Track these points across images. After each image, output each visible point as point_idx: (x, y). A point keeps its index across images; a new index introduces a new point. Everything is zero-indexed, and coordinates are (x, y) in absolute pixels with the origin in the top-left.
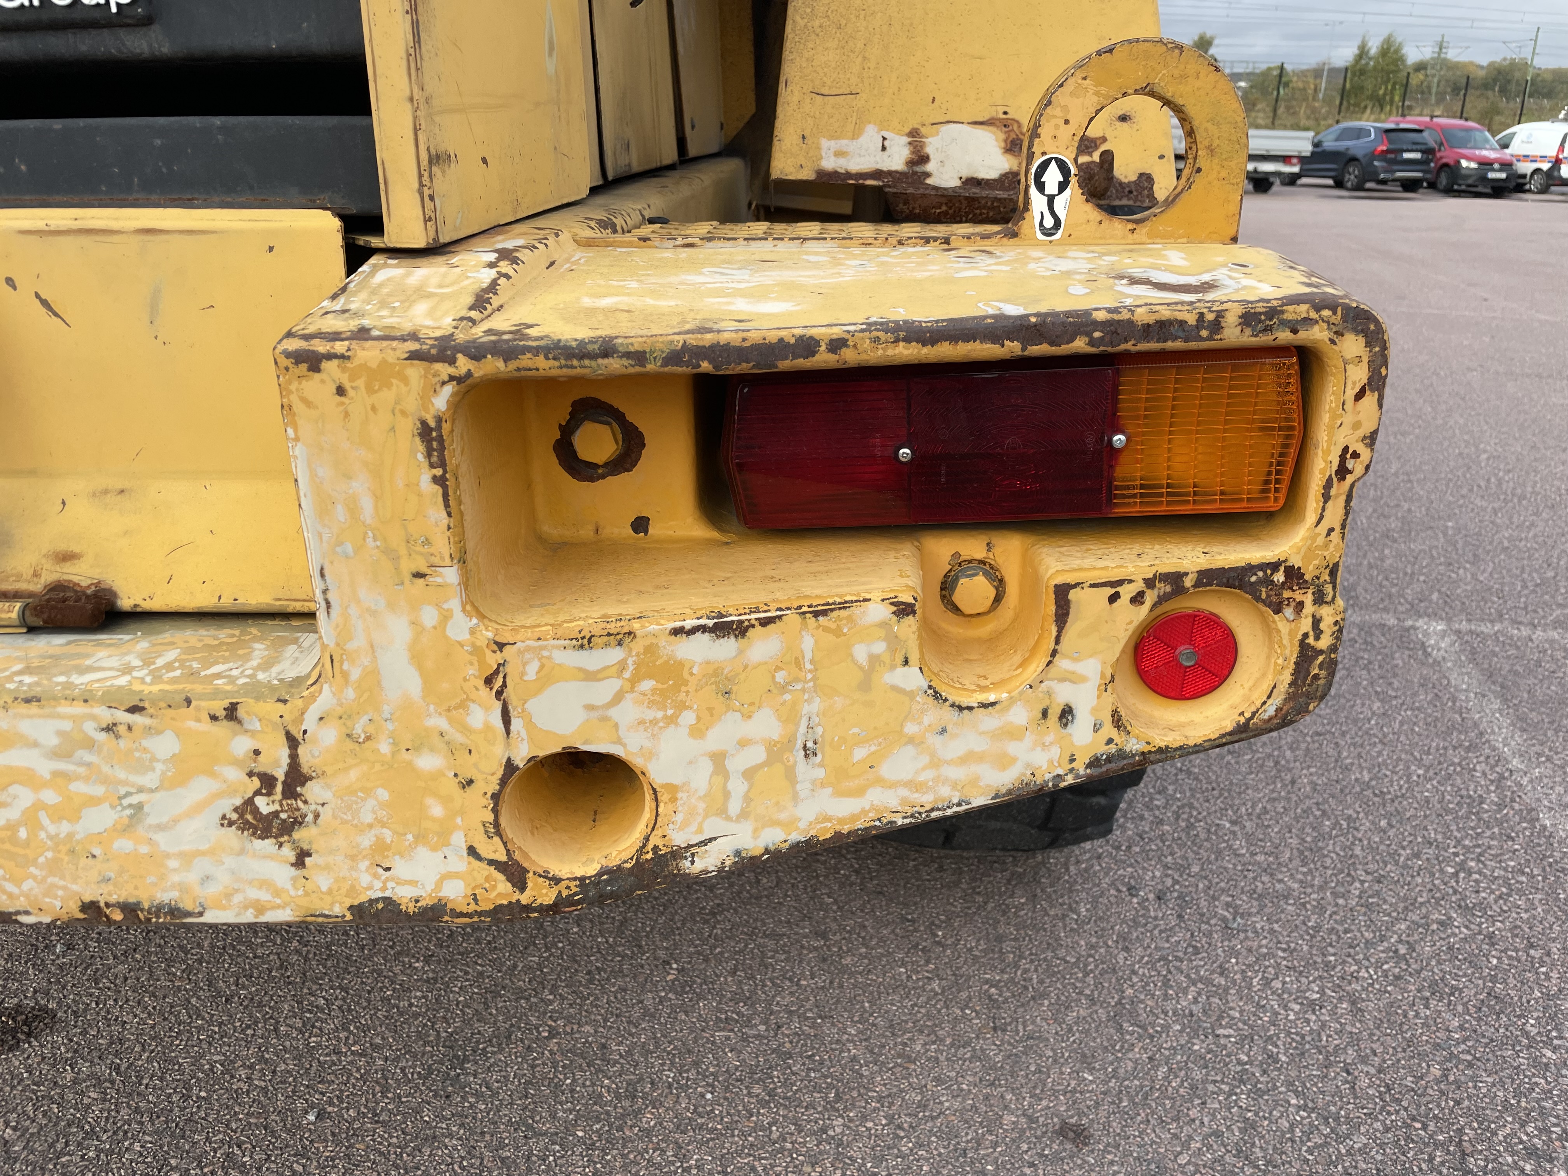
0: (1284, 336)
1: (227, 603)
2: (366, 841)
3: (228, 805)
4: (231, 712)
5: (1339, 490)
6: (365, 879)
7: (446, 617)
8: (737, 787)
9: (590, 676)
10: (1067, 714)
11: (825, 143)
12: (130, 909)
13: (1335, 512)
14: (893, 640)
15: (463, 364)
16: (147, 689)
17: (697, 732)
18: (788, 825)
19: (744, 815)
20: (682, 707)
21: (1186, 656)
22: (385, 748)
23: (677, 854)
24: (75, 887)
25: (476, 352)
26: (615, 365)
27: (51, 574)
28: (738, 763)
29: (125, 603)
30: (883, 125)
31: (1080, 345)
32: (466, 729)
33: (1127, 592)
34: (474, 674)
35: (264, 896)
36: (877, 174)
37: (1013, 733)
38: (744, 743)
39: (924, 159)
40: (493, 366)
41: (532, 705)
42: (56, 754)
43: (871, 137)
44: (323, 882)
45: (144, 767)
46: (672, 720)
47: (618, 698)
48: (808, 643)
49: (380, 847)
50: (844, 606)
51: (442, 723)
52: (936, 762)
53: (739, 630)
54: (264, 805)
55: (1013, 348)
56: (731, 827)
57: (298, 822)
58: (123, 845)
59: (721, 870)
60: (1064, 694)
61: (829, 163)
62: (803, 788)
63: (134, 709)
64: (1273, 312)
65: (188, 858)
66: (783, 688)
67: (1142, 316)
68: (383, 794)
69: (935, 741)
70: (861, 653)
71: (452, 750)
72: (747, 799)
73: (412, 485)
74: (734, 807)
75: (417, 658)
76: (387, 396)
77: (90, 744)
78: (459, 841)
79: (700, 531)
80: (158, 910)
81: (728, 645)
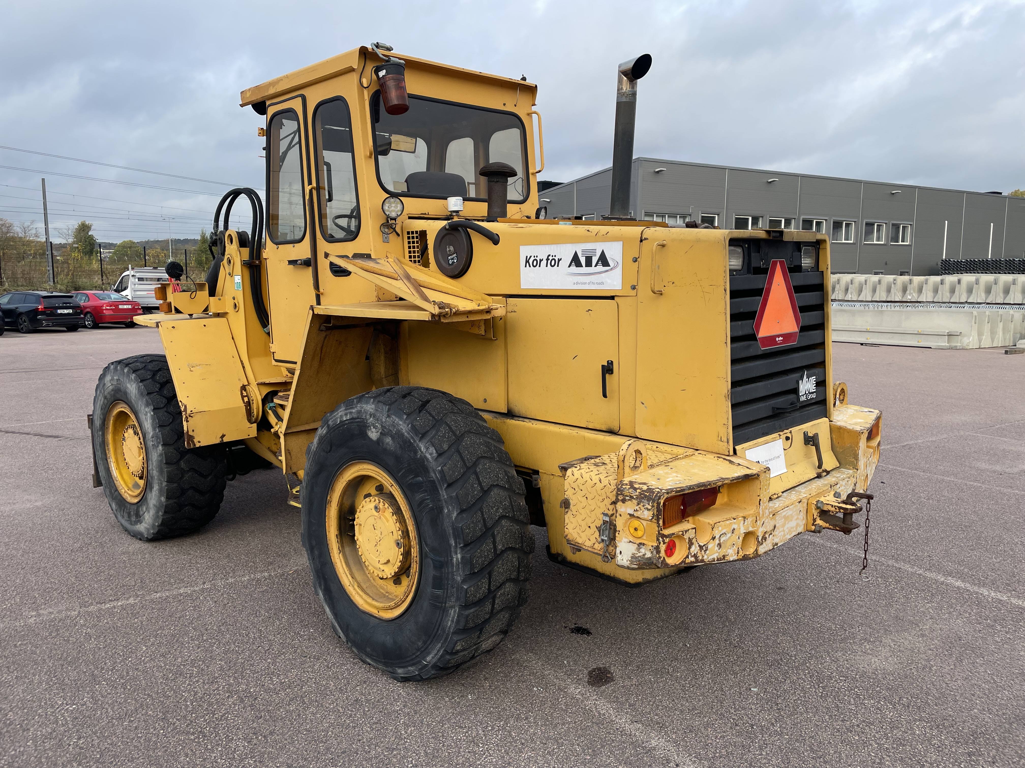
29: (828, 471)
73: (865, 444)
75: (863, 465)
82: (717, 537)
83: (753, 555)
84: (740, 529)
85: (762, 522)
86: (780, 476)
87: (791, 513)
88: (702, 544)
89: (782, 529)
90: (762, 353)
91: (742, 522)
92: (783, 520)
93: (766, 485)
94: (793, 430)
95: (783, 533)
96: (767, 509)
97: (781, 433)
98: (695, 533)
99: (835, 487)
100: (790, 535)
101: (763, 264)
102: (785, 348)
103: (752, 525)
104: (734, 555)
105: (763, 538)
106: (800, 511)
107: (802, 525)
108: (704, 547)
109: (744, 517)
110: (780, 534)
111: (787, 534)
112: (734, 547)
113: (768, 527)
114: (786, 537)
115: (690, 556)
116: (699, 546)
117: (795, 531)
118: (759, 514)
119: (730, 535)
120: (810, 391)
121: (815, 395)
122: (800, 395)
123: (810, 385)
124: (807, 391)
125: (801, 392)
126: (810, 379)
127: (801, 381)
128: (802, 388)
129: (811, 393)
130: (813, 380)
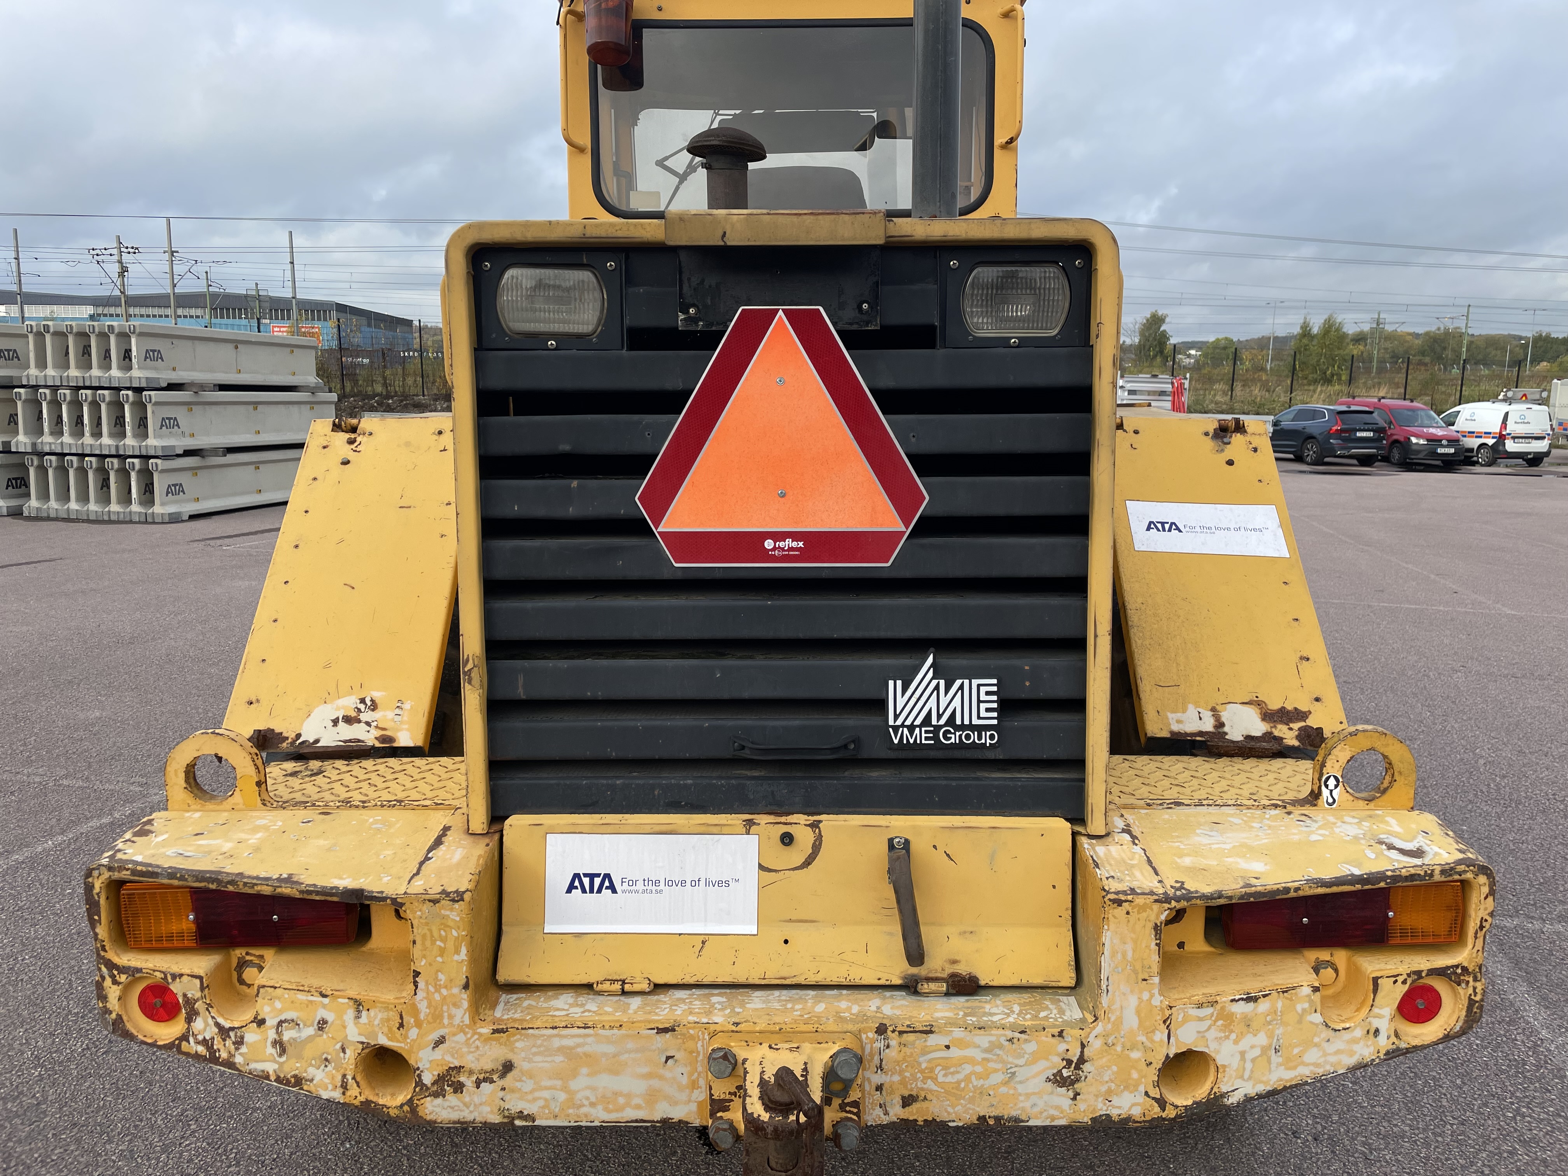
1: (1024, 983)
2: (1104, 1089)
3: (1050, 1073)
4: (1061, 1034)
5: (1481, 934)
7: (1152, 996)
8: (1249, 1065)
9: (1201, 1019)
10: (1377, 1032)
11: (1170, 715)
12: (998, 1119)
13: (1479, 943)
14: (1311, 1002)
15: (1173, 903)
16: (1027, 1023)
17: (1236, 1042)
18: (1267, 1082)
19: (1250, 1078)
20: (1232, 1031)
21: (1421, 1004)
22: (1119, 1048)
23: (1223, 1095)
24: (978, 1109)
25: (1177, 900)
26: (1222, 901)
27: (949, 970)
28: (1250, 1056)
29: (982, 983)
30: (1197, 705)
31: (1382, 885)
32: (1152, 1041)
33: (1400, 979)
34: (1159, 1018)
35: (1056, 1113)
36: (1201, 734)
37: (1355, 1041)
38: (1252, 1047)
39: (1222, 725)
41: (1179, 1032)
42: (986, 1051)
43: (1192, 711)
44: (1082, 1105)
45: (1020, 1056)
46: (1227, 1037)
47: (1208, 1028)
48: (1279, 1005)
49: (1109, 1092)
50: (1294, 988)
51: (1144, 1039)
52: (1325, 1054)
53: (1256, 999)
54: (1065, 1073)
55: (1358, 887)
56: (1244, 1084)
57: (1078, 1080)
58: (1003, 1089)
59: (1238, 1103)
60: (1376, 1023)
61: (1176, 728)
62: (1273, 1066)
63: (1022, 1032)
65: (1028, 1096)
66: (1269, 1023)
68: (1115, 1068)
69: (1326, 1045)
70: (1299, 1008)
71: (1145, 1049)
72: (1252, 1071)
73: (1148, 947)
74: (1247, 1075)
75: (1138, 1012)
76: (1144, 915)
77: (1001, 1047)
78: (1142, 1089)
79: (1207, 948)
80: (1010, 1119)
81: (1251, 1005)
82: (271, 1022)
83: (396, 1112)
84: (345, 1027)
85: (435, 1036)
86: (705, 940)
87: (610, 1049)
88: (227, 1024)
89: (559, 1083)
90: (679, 575)
91: (351, 1013)
92: (559, 1059)
93: (444, 940)
94: (830, 822)
95: (562, 1096)
96: (455, 1005)
97: (763, 819)
98: (202, 989)
99: (911, 1037)
100: (610, 1111)
101: (690, 320)
102: (824, 575)
103: (385, 1030)
104: (330, 1087)
105: (440, 1080)
106: (668, 1058)
107: (690, 1101)
108: (232, 1034)
109: (356, 1001)
110: (546, 1094)
111: (593, 1105)
112: (329, 1068)
113: (470, 1057)
114: (584, 1110)
115: (191, 1039)
116: (217, 1024)
117: (638, 1107)
118: (415, 1012)
119: (311, 1031)
120: (958, 722)
121: (992, 737)
122: (891, 722)
123: (957, 702)
124: (939, 716)
125: (896, 717)
126: (958, 683)
127: (899, 683)
128: (900, 703)
129: (962, 727)
130: (983, 690)
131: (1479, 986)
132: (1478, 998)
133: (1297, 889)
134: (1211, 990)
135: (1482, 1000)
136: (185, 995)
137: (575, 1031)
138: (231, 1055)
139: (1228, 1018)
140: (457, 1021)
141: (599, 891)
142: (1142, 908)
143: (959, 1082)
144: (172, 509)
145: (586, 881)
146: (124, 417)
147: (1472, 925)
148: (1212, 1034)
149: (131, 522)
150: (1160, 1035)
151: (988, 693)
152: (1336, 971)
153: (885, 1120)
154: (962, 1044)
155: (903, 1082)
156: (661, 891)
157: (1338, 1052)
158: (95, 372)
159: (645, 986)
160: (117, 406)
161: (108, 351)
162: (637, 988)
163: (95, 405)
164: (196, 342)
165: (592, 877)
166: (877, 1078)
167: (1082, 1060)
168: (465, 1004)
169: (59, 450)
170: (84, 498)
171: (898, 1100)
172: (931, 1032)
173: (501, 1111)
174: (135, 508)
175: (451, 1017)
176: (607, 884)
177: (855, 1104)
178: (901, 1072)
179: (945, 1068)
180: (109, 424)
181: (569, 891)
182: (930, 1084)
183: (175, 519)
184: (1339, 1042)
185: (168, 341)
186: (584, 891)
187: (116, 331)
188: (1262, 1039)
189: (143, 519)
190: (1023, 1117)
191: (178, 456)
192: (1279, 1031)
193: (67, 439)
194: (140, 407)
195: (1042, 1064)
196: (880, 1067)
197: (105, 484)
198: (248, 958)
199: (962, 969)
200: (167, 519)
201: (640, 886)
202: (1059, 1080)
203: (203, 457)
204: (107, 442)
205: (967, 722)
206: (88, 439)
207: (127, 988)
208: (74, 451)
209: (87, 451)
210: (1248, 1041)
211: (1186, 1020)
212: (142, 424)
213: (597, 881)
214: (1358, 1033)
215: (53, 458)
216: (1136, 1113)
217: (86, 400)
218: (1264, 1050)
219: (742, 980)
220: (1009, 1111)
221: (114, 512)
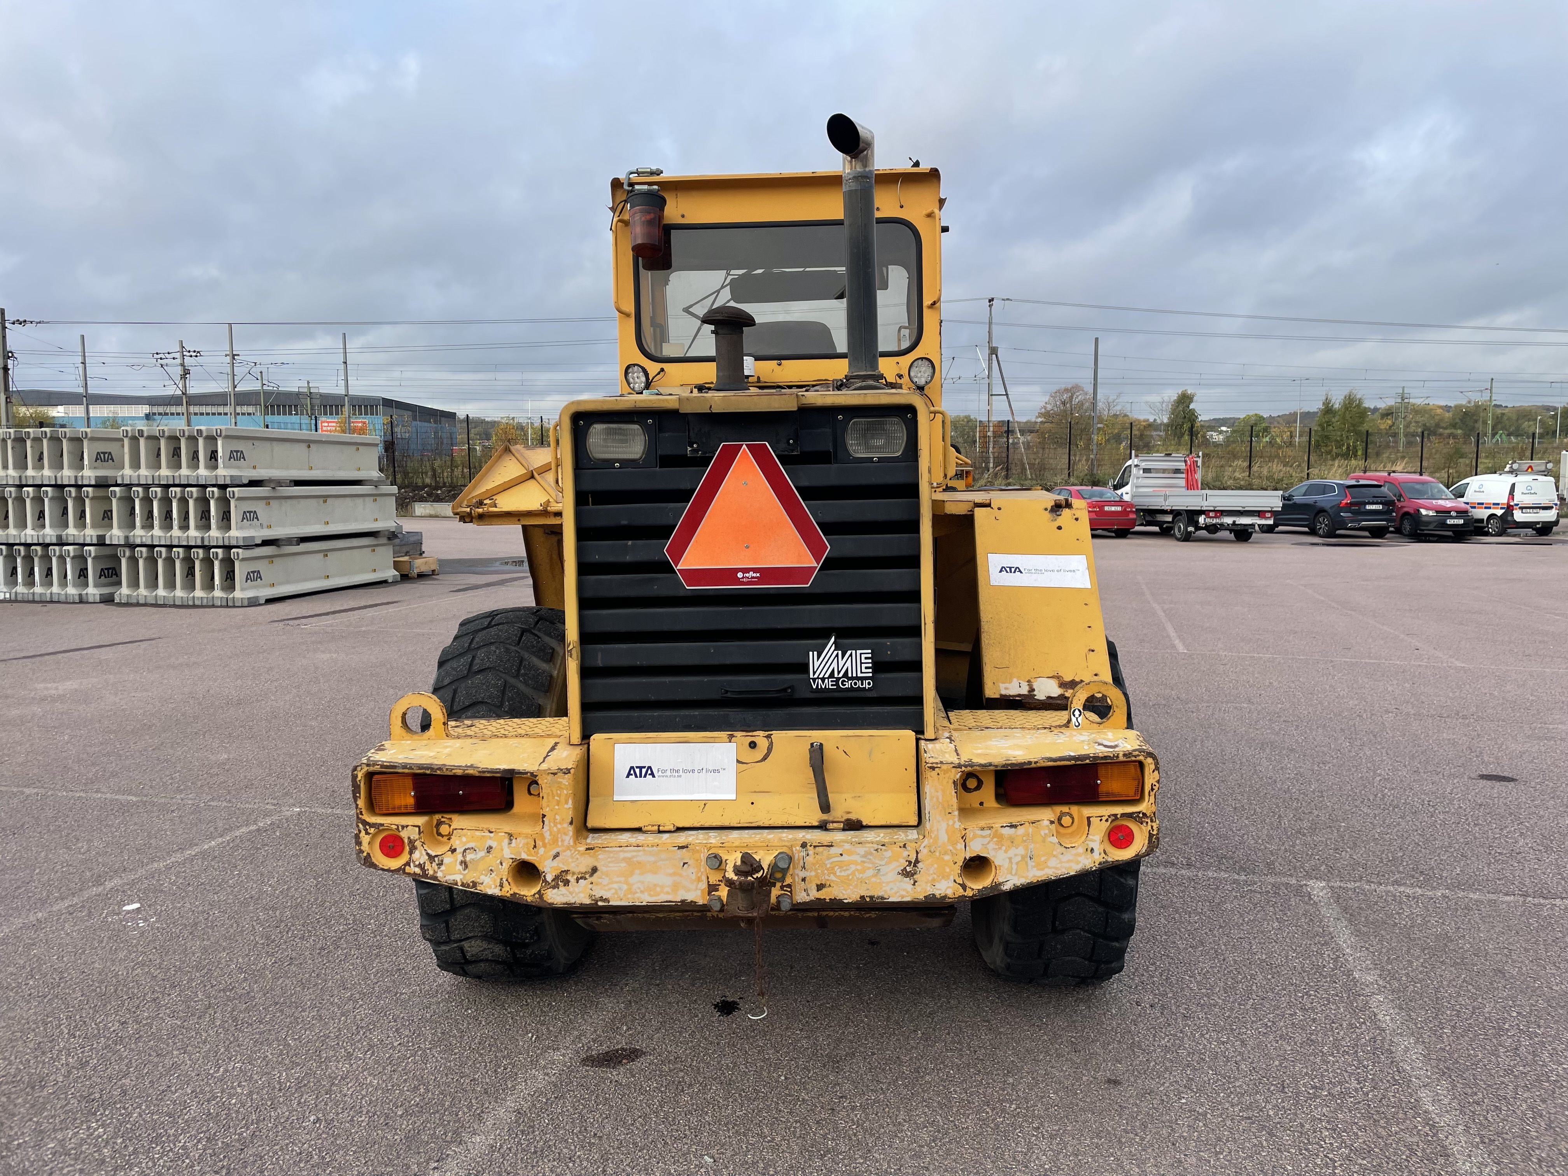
0: (1134, 759)
1: (888, 823)
2: (930, 878)
3: (899, 869)
4: (904, 846)
5: (1152, 794)
6: (928, 888)
7: (954, 823)
8: (1014, 866)
9: (984, 837)
10: (1092, 850)
11: (1001, 685)
12: (871, 897)
13: (1152, 799)
14: (1050, 829)
15: (963, 768)
17: (1006, 852)
18: (1026, 877)
19: (1016, 874)
20: (1003, 845)
21: (1121, 836)
22: (937, 854)
23: (1000, 884)
24: (860, 892)
25: (966, 766)
27: (846, 817)
28: (1015, 860)
29: (864, 824)
30: (1019, 678)
31: (1088, 761)
32: (956, 849)
33: (1104, 819)
34: (959, 836)
35: (904, 893)
36: (1019, 695)
37: (1079, 855)
38: (1016, 855)
39: (1034, 690)
40: (969, 769)
41: (971, 844)
42: (864, 856)
43: (1015, 682)
44: (918, 889)
45: (882, 859)
46: (1000, 848)
47: (989, 843)
48: (1030, 830)
49: (934, 880)
50: (1038, 821)
51: (951, 848)
52: (1061, 862)
53: (1015, 826)
54: (908, 869)
55: (1073, 762)
56: (1012, 877)
57: (915, 873)
58: (873, 880)
60: (1091, 845)
61: (1004, 692)
62: (1030, 867)
63: (883, 845)
64: (1130, 754)
65: (888, 883)
66: (1025, 841)
67: (1101, 755)
68: (936, 866)
69: (1061, 856)
70: (1043, 833)
71: (953, 854)
72: (1016, 870)
73: (950, 793)
74: (1014, 872)
75: (947, 832)
76: (947, 775)
77: (871, 854)
78: (952, 878)
79: (996, 805)
80: (878, 898)
81: (1013, 829)
82: (460, 850)
83: (531, 898)
84: (502, 850)
85: (554, 852)
86: (705, 803)
87: (652, 859)
88: (433, 854)
89: (622, 879)
90: (689, 594)
91: (506, 841)
92: (623, 865)
93: (559, 796)
94: (777, 735)
95: (625, 887)
96: (565, 834)
97: (739, 734)
98: (420, 833)
99: (821, 849)
100: (651, 896)
101: (694, 451)
102: (771, 592)
103: (526, 850)
104: (493, 886)
105: (556, 878)
106: (684, 864)
107: (697, 889)
108: (436, 859)
109: (509, 834)
110: (615, 886)
111: (642, 892)
112: (493, 875)
113: (573, 865)
114: (637, 895)
115: (412, 864)
116: (428, 854)
117: (668, 893)
118: (542, 837)
119: (482, 854)
120: (850, 675)
121: (869, 684)
122: (811, 676)
123: (849, 664)
124: (839, 672)
125: (814, 673)
126: (849, 652)
127: (815, 653)
128: (817, 664)
129: (852, 678)
130: (863, 656)
131: (1155, 826)
132: (1155, 833)
133: (1036, 763)
134: (990, 822)
135: (1158, 834)
136: (409, 838)
137: (632, 848)
138: (435, 872)
139: (1000, 837)
140: (566, 843)
141: (645, 776)
142: (946, 772)
143: (848, 876)
144: (250, 594)
145: (637, 771)
146: (209, 511)
147: (1147, 788)
148: (991, 846)
149: (213, 606)
150: (961, 846)
151: (866, 658)
152: (1073, 818)
153: (807, 899)
154: (850, 853)
155: (817, 876)
156: (680, 776)
157: (1069, 861)
158: (184, 471)
159: (672, 828)
160: (203, 502)
161: (196, 453)
162: (666, 829)
163: (183, 501)
164: (275, 443)
165: (641, 768)
166: (802, 874)
167: (917, 861)
168: (571, 833)
169: (149, 542)
170: (171, 585)
171: (814, 887)
172: (832, 846)
173: (590, 896)
174: (218, 593)
175: (563, 841)
176: (649, 772)
177: (789, 886)
178: (816, 870)
179: (840, 867)
180: (195, 518)
181: (628, 777)
182: (832, 877)
183: (253, 603)
184: (1069, 855)
185: (250, 443)
186: (636, 776)
187: (204, 434)
188: (1021, 851)
189: (224, 604)
190: (886, 896)
191: (257, 545)
192: (1032, 846)
193: (157, 532)
194: (225, 502)
195: (894, 864)
196: (804, 867)
197: (190, 572)
198: (443, 820)
199: (853, 817)
200: (246, 603)
201: (668, 773)
202: (905, 874)
203: (278, 546)
204: (193, 534)
205: (854, 675)
206: (176, 532)
207: (374, 836)
208: (163, 543)
209: (175, 543)
210: (1012, 852)
211: (975, 836)
212: (226, 517)
213: (644, 771)
214: (1081, 850)
215: (144, 549)
216: (950, 893)
217: (175, 497)
218: (1023, 857)
219: (727, 824)
220: (877, 893)
221: (198, 598)
